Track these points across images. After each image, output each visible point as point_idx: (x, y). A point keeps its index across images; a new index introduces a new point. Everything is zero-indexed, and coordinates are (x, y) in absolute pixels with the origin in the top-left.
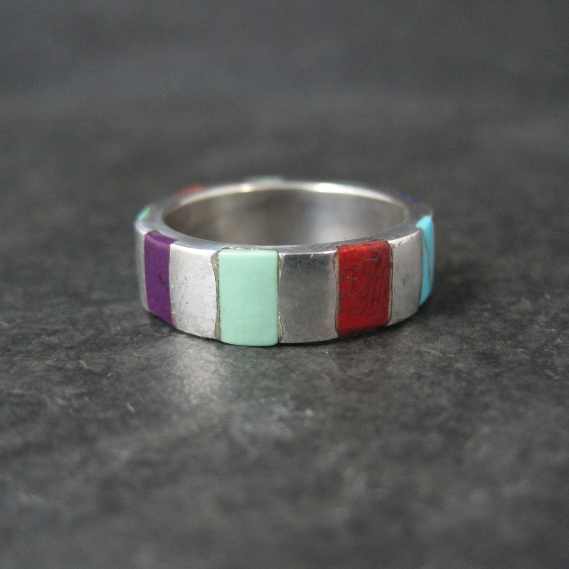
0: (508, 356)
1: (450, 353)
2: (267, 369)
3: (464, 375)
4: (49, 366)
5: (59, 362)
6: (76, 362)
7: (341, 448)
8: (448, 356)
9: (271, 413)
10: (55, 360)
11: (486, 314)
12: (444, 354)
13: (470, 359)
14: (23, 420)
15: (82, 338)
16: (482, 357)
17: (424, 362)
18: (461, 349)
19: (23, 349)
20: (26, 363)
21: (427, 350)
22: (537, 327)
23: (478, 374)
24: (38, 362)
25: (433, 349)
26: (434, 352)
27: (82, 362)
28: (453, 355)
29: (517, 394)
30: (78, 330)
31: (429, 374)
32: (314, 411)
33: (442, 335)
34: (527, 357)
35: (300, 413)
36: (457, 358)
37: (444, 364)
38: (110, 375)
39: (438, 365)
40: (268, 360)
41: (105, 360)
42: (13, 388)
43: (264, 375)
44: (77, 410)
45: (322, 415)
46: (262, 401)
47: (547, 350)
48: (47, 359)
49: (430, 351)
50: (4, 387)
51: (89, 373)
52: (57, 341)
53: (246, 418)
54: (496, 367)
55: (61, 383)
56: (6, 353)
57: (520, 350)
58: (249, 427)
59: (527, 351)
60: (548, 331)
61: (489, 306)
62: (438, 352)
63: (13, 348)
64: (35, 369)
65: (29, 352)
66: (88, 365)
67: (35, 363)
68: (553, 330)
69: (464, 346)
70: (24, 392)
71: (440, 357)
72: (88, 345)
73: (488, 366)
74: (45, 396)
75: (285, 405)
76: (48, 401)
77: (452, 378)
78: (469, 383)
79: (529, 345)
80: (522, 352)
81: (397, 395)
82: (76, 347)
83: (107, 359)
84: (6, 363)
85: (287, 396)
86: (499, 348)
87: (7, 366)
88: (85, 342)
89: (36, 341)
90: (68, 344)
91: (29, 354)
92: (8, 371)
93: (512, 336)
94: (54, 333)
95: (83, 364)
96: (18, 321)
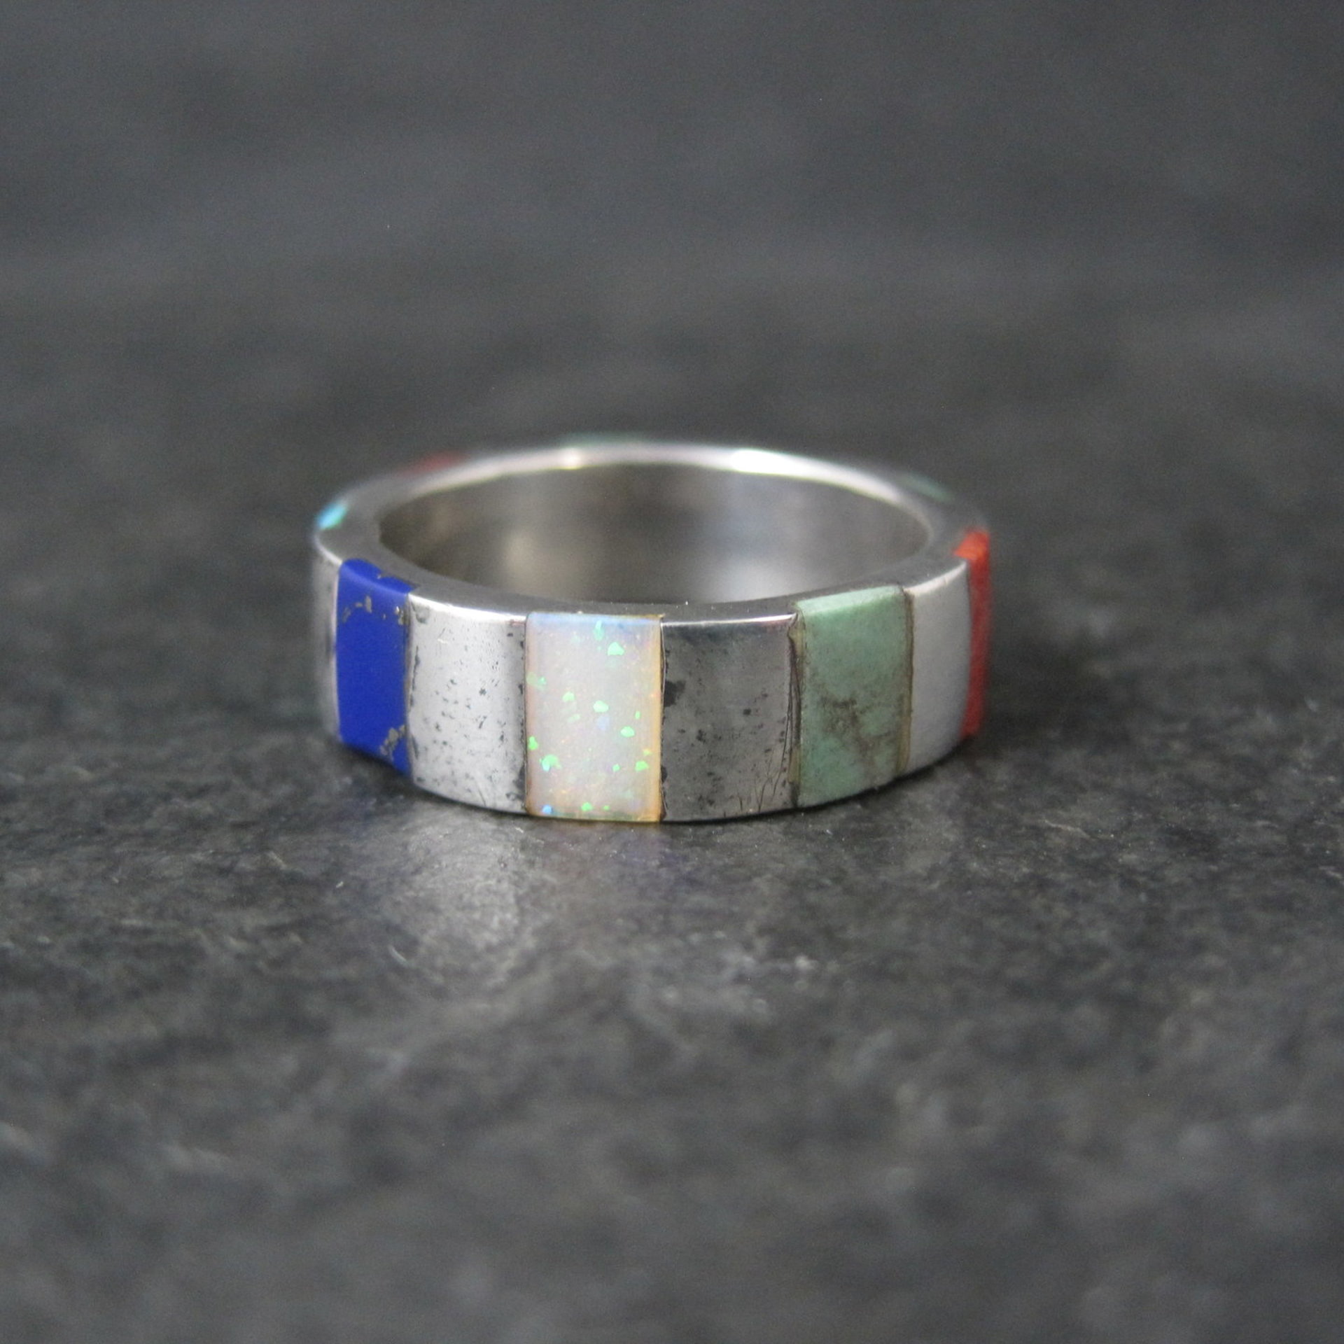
0: (1235, 837)
1: (1104, 831)
2: (698, 869)
3: (1142, 879)
4: (199, 865)
5: (220, 857)
6: (259, 857)
7: (883, 1039)
8: (1102, 836)
9: (719, 966)
10: (211, 851)
11: (1177, 746)
12: (1093, 833)
13: (1152, 843)
14: (154, 986)
15: (267, 803)
16: (1176, 838)
17: (1049, 850)
18: (1130, 823)
19: (134, 828)
20: (146, 860)
21: (1054, 825)
22: (1295, 771)
23: (1174, 874)
24: (173, 856)
25: (1066, 822)
26: (1069, 828)
27: (273, 855)
28: (1112, 836)
29: (1263, 919)
30: (254, 786)
31: (1063, 876)
32: (813, 962)
33: (1083, 790)
34: (1277, 838)
35: (784, 966)
36: (1121, 841)
37: (1095, 855)
38: (341, 884)
39: (1082, 857)
40: (698, 849)
41: (326, 852)
42: (123, 915)
43: (692, 882)
44: (276, 963)
45: (833, 967)
46: (695, 938)
47: (1321, 823)
48: (194, 851)
49: (1060, 826)
50: (100, 913)
51: (292, 880)
52: (209, 809)
53: (664, 975)
54: (1212, 860)
55: (232, 903)
56: (97, 838)
57: (1260, 823)
58: (671, 995)
59: (1277, 826)
60: (1320, 781)
61: (1183, 727)
62: (1079, 830)
63: (111, 827)
64: (166, 873)
65: (148, 836)
66: (287, 862)
67: (165, 860)
68: (1331, 779)
69: (1136, 814)
70: (149, 924)
71: (1083, 839)
72: (283, 819)
73: (1194, 858)
74: (198, 931)
75: (748, 947)
76: (205, 942)
77: (1115, 885)
78: (1152, 894)
79: (1282, 812)
80: (1266, 828)
81: (994, 923)
82: (254, 823)
83: (329, 849)
84: (99, 859)
85: (750, 928)
86: (1213, 818)
87: (100, 868)
88: (274, 812)
89: (160, 810)
90: (236, 818)
91: (149, 837)
92: (104, 877)
93: (1240, 793)
94: (201, 792)
95: (276, 858)
96: (114, 765)
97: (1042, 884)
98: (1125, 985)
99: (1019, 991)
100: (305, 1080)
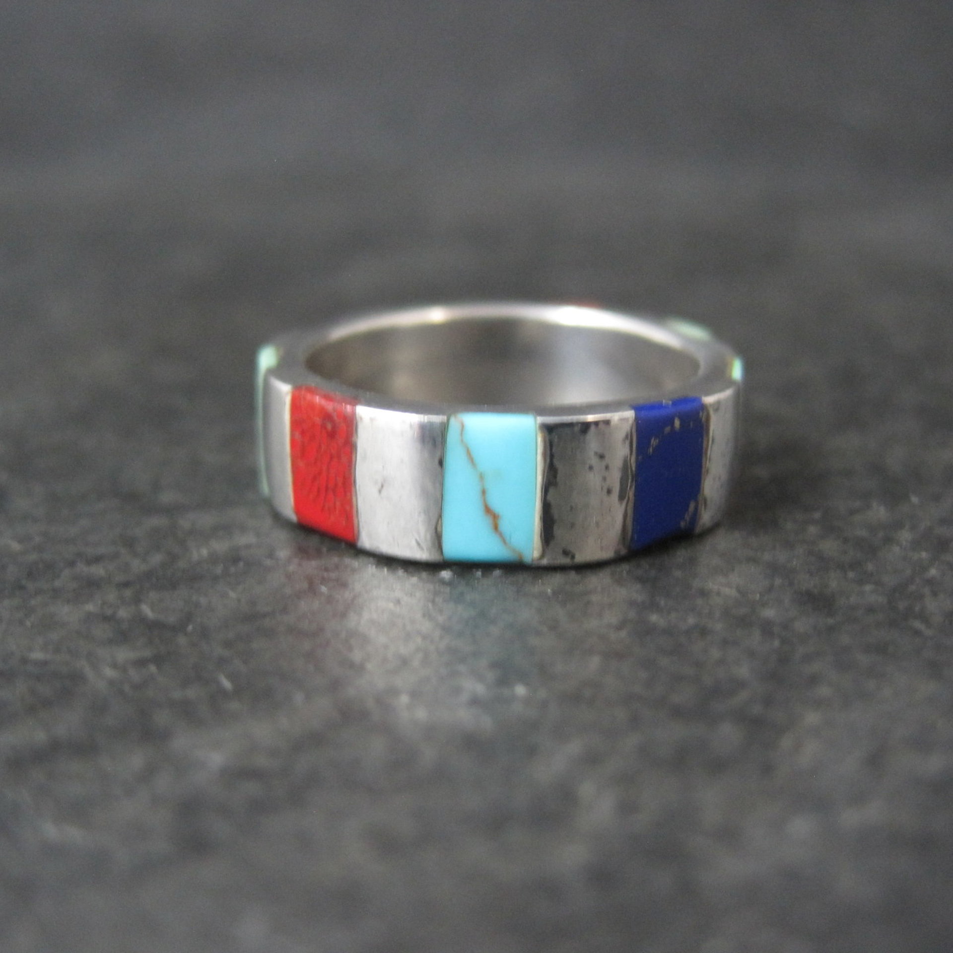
0: (849, 598)
1: (753, 593)
2: (450, 619)
3: (776, 629)
4: (89, 613)
5: (105, 607)
6: (133, 608)
8: (750, 596)
9: (458, 690)
10: (100, 603)
11: (812, 529)
12: (742, 593)
13: (787, 601)
14: (47, 703)
15: (144, 567)
16: (806, 598)
17: (711, 606)
18: (772, 587)
19: (46, 586)
20: (52, 608)
22: (897, 549)
24: (72, 607)
25: (725, 585)
26: (727, 590)
27: (143, 606)
28: (758, 596)
29: (864, 660)
30: (136, 555)
31: (719, 626)
32: (528, 689)
33: (739, 562)
34: (881, 599)
35: (505, 692)
36: (764, 601)
37: (743, 611)
38: (190, 628)
39: (734, 612)
41: (182, 604)
42: (31, 650)
44: (136, 687)
45: (542, 693)
47: (913, 588)
48: (86, 603)
50: (15, 648)
51: (156, 625)
52: (102, 572)
54: (829, 615)
55: (110, 642)
56: (19, 593)
57: (868, 587)
58: (421, 713)
59: (880, 590)
60: (915, 556)
61: (817, 515)
62: (733, 591)
63: (30, 585)
64: (66, 619)
66: (154, 612)
67: (66, 609)
68: (924, 555)
69: (777, 580)
70: (49, 657)
71: (736, 599)
72: (154, 580)
73: (816, 613)
74: (83, 662)
75: (480, 677)
76: (88, 671)
77: (757, 634)
78: (784, 641)
79: (885, 579)
80: (872, 591)
81: (664, 661)
82: (133, 583)
83: (185, 602)
84: (18, 609)
85: (483, 663)
86: (834, 583)
87: (19, 614)
88: (148, 574)
89: (67, 572)
90: (120, 578)
91: (56, 593)
92: (21, 623)
93: (855, 565)
94: (97, 559)
95: (146, 610)
96: (37, 539)
97: (703, 632)
98: (757, 709)
99: (677, 713)
100: (148, 774)
